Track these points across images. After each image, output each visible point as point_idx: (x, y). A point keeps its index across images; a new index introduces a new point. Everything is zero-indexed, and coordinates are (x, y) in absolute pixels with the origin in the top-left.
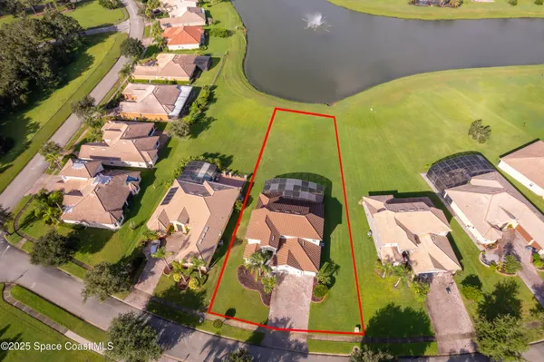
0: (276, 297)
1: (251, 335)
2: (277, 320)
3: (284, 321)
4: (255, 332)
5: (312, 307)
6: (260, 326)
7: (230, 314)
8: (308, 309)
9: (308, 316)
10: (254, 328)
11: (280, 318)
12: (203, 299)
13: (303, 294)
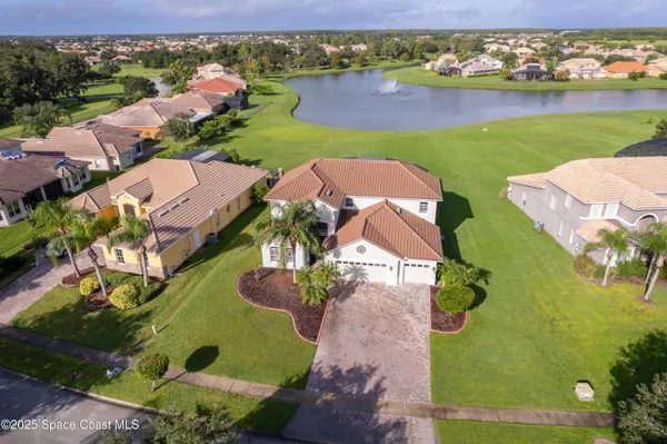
0: (334, 324)
1: (254, 407)
2: (336, 372)
3: (359, 375)
4: (268, 402)
5: (434, 342)
6: (286, 388)
7: (203, 358)
8: (425, 347)
9: (427, 365)
10: (267, 389)
11: (345, 367)
12: (139, 327)
13: (408, 316)
